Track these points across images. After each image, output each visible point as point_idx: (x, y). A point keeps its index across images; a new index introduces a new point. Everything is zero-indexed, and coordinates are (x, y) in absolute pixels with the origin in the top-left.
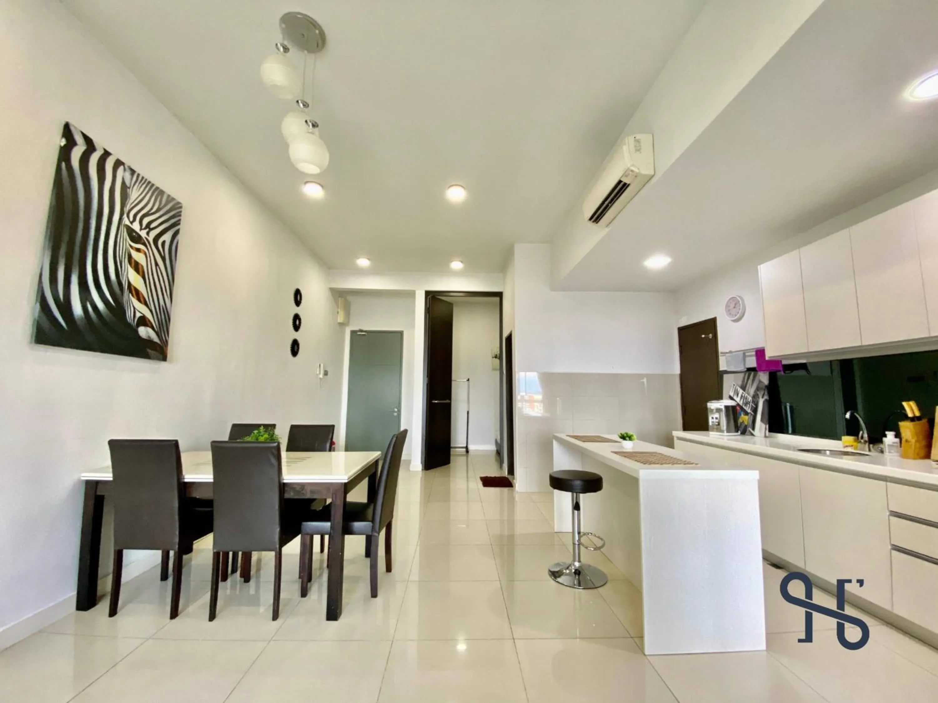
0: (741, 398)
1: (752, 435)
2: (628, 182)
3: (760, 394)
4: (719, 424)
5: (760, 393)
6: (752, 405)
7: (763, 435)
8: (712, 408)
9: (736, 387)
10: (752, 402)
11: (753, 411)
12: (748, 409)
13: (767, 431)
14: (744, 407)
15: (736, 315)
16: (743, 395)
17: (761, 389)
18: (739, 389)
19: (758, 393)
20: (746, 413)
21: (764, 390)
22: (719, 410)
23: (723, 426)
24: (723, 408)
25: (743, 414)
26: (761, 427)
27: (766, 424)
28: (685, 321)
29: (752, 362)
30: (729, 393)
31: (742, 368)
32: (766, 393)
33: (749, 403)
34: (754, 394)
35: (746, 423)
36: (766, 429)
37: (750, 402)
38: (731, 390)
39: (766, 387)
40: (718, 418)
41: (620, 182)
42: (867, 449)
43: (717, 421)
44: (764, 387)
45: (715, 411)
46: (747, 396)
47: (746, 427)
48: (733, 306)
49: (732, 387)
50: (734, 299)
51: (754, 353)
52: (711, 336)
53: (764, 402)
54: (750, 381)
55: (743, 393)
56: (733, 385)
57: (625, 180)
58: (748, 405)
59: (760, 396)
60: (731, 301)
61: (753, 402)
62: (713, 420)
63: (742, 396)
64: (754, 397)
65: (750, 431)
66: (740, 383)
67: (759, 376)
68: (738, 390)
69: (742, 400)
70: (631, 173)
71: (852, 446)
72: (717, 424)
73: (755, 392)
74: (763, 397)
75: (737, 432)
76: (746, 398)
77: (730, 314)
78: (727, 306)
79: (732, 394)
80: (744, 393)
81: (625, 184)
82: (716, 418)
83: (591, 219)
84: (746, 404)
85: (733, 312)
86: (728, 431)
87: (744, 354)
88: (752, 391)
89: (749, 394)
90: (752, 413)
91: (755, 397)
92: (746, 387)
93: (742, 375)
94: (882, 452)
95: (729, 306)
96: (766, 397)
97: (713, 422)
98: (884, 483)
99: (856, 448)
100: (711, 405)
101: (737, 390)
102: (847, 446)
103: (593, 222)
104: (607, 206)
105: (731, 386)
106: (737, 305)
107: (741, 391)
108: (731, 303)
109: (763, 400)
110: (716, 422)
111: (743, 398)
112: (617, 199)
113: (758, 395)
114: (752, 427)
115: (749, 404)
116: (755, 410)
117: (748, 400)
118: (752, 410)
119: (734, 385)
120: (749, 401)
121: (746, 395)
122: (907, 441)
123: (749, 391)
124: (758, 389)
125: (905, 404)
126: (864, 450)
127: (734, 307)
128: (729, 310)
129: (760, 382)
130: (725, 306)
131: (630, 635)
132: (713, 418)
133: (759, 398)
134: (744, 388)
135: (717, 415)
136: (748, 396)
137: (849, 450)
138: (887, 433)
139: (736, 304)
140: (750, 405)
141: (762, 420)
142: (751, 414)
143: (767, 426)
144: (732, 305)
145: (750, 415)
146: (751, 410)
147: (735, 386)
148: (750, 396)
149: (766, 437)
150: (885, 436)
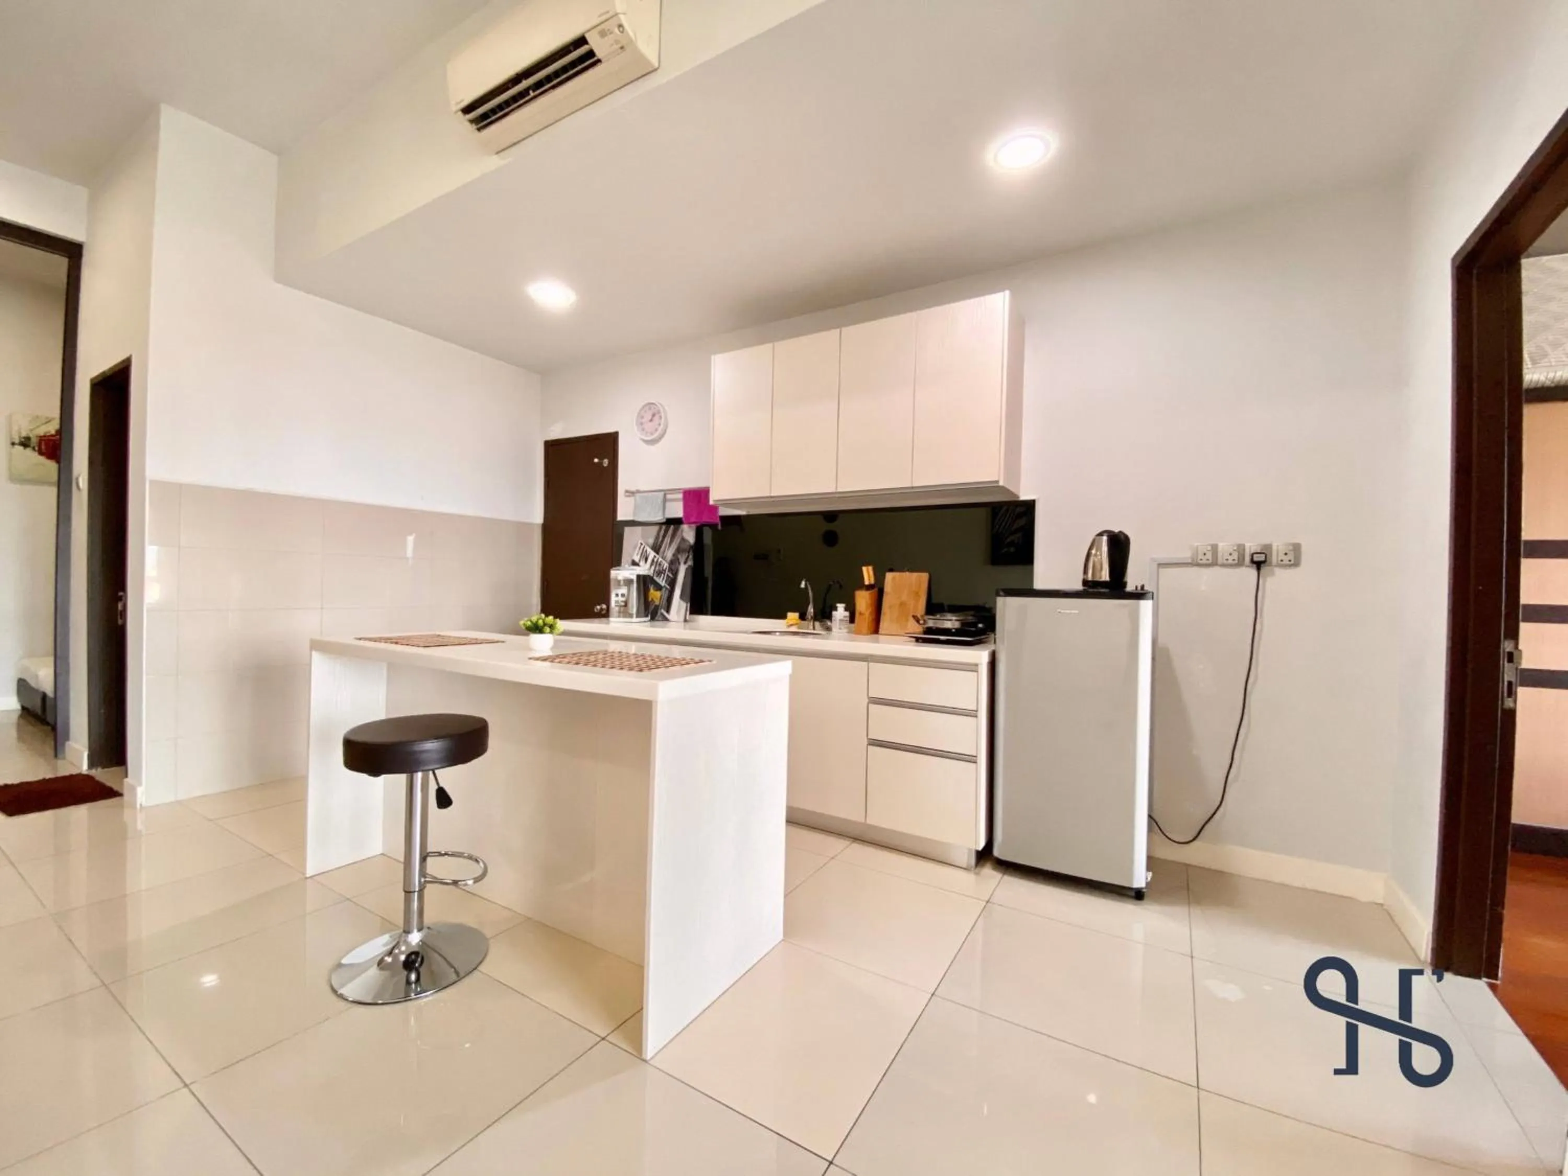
0: (652, 565)
1: (666, 619)
2: (599, 54)
3: (682, 559)
4: (626, 604)
5: (682, 556)
6: (668, 575)
7: (682, 619)
8: (620, 578)
9: (644, 547)
10: (669, 571)
11: (669, 585)
12: (662, 581)
13: (688, 613)
14: (655, 578)
15: (652, 434)
16: (656, 560)
17: (684, 551)
18: (649, 550)
19: (679, 556)
20: (659, 588)
21: (689, 552)
22: (628, 582)
23: (633, 607)
24: (634, 578)
25: (654, 589)
26: (679, 605)
27: (687, 603)
28: (559, 432)
29: (677, 510)
30: (632, 556)
31: (659, 518)
32: (691, 557)
33: (663, 572)
34: (673, 558)
35: (657, 603)
36: (686, 610)
37: (665, 571)
38: (636, 552)
39: (691, 547)
40: (626, 595)
41: (581, 41)
42: (811, 627)
43: (624, 599)
44: (688, 548)
45: (622, 583)
46: (661, 561)
47: (657, 608)
48: (650, 418)
49: (638, 548)
50: (652, 406)
51: (680, 496)
52: (606, 462)
53: (687, 569)
54: (667, 540)
55: (655, 557)
56: (639, 545)
57: (595, 43)
58: (662, 575)
59: (682, 561)
60: (647, 408)
61: (670, 569)
62: (617, 599)
63: (653, 561)
64: (672, 563)
65: (662, 614)
66: (651, 541)
67: (682, 531)
68: (648, 552)
69: (653, 567)
70: (616, 30)
71: (797, 624)
72: (623, 604)
73: (674, 555)
74: (685, 563)
75: (647, 616)
76: (660, 565)
77: (643, 430)
78: (640, 416)
79: (637, 559)
80: (657, 556)
81: (591, 54)
82: (623, 595)
83: (467, 110)
84: (659, 573)
85: (649, 426)
86: (637, 616)
87: (665, 495)
88: (669, 554)
89: (664, 558)
90: (668, 587)
91: (674, 563)
92: (660, 546)
93: (656, 528)
94: (829, 629)
95: (642, 417)
96: (690, 563)
97: (617, 602)
98: (865, 663)
99: (799, 628)
100: (618, 574)
101: (646, 551)
102: (792, 625)
103: (471, 121)
104: (523, 94)
105: (635, 548)
106: (656, 418)
107: (652, 554)
108: (645, 412)
109: (686, 566)
110: (622, 601)
111: (655, 564)
112: (554, 87)
113: (678, 559)
114: (666, 608)
115: (664, 575)
116: (672, 583)
117: (663, 567)
118: (668, 582)
119: (642, 544)
120: (665, 567)
121: (660, 559)
122: (861, 614)
123: (665, 554)
124: (679, 550)
125: (864, 569)
126: (808, 628)
127: (651, 420)
128: (642, 424)
129: (683, 540)
130: (636, 414)
131: (599, 1036)
132: (617, 595)
133: (679, 564)
134: (656, 548)
135: (624, 590)
136: (664, 562)
137: (794, 629)
138: (838, 605)
139: (654, 415)
140: (666, 575)
141: (682, 597)
142: (666, 588)
143: (689, 605)
144: (648, 416)
145: (664, 589)
146: (666, 582)
147: (642, 547)
148: (666, 561)
149: (685, 621)
150: (836, 609)
